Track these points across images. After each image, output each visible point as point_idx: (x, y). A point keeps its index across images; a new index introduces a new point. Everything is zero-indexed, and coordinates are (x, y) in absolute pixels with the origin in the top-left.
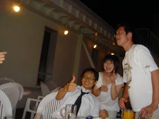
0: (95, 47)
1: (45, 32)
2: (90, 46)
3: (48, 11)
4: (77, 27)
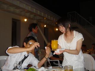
0: (45, 26)
1: (13, 21)
2: (42, 26)
4: (32, 16)
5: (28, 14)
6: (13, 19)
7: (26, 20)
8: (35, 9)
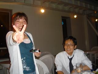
0: (97, 20)
1: (62, 19)
3: (60, 7)
5: (77, 10)
6: (63, 17)
7: (75, 16)
8: (84, 3)
